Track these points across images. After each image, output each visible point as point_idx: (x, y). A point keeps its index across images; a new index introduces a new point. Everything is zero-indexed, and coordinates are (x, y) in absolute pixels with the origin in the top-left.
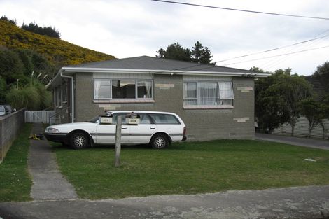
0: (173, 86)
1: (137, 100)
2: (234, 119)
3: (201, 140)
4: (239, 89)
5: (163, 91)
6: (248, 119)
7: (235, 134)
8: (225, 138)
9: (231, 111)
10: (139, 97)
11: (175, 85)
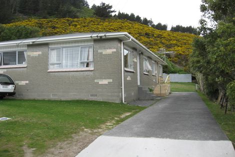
0: (40, 53)
1: (18, 66)
2: (96, 81)
3: (63, 99)
4: (100, 51)
5: (34, 58)
6: (111, 80)
7: (96, 95)
8: (86, 99)
9: (91, 73)
10: (18, 63)
11: (42, 53)
